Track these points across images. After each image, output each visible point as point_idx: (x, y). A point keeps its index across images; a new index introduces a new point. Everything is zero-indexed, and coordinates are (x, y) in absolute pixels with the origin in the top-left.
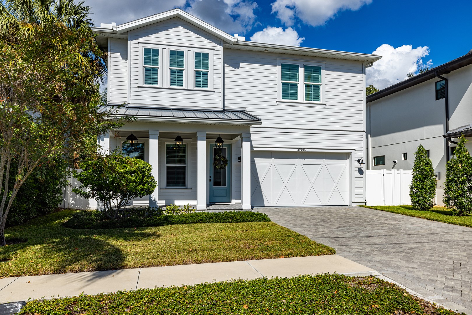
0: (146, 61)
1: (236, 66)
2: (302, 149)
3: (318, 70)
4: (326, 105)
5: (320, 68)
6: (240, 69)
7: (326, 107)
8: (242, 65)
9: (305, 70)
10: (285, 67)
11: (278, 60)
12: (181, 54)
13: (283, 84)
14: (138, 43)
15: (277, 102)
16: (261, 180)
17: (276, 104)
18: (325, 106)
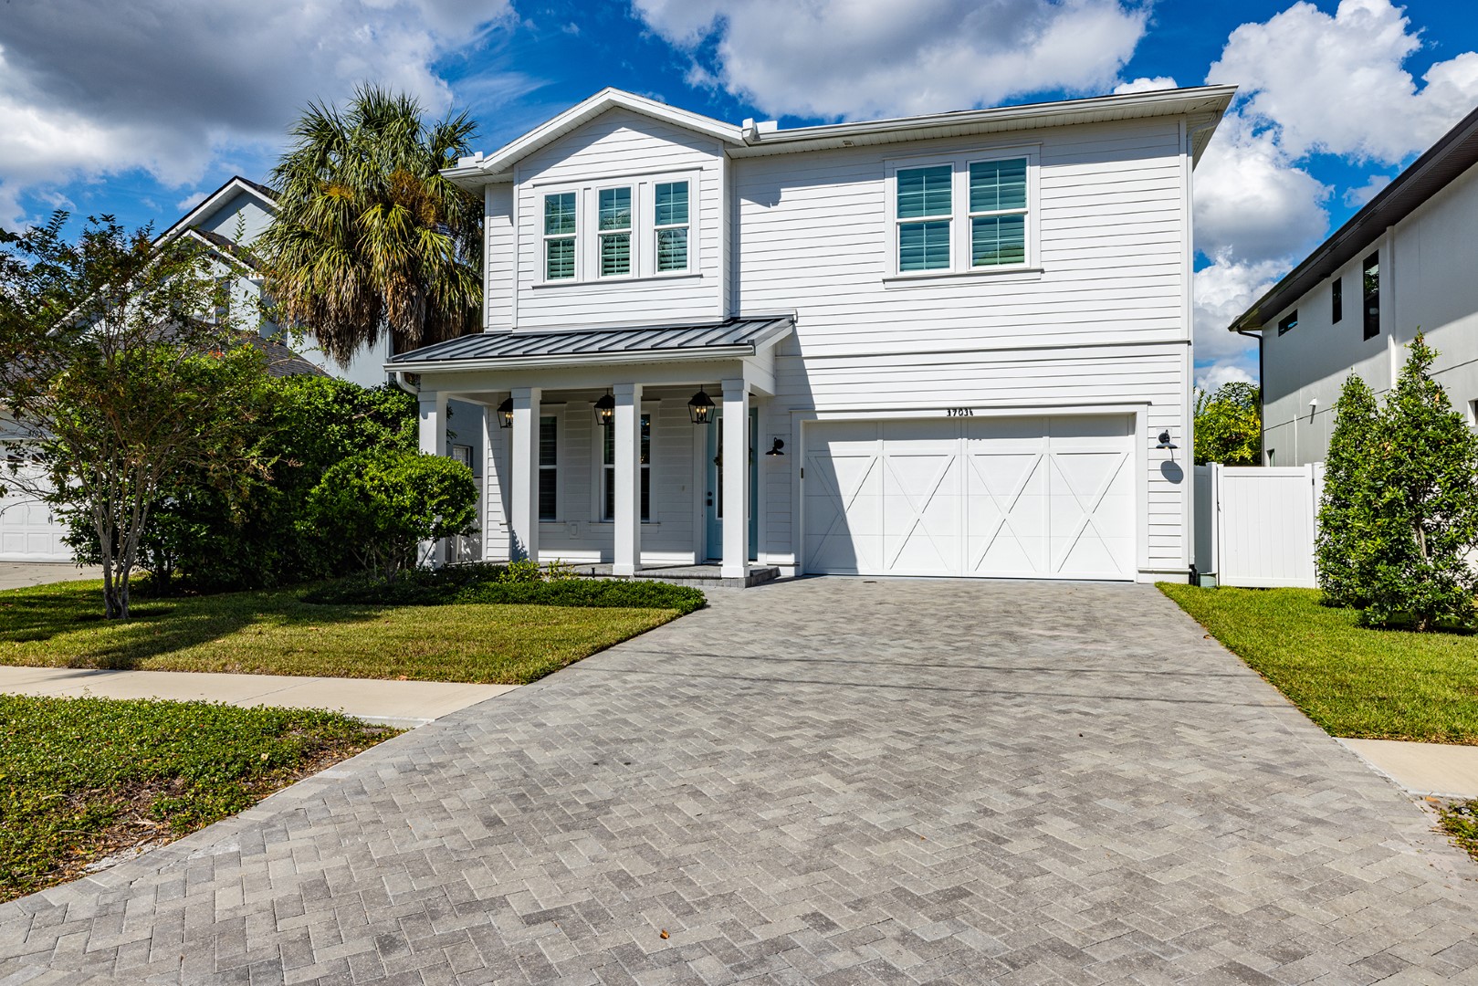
0: (550, 225)
1: (770, 199)
2: (961, 409)
3: (1015, 170)
4: (1042, 271)
5: (1023, 163)
6: (781, 206)
7: (1044, 277)
8: (786, 193)
9: (972, 178)
10: (907, 180)
11: (888, 164)
12: (624, 194)
13: (905, 228)
14: (534, 186)
15: (884, 281)
16: (846, 502)
17: (882, 286)
18: (1037, 275)
